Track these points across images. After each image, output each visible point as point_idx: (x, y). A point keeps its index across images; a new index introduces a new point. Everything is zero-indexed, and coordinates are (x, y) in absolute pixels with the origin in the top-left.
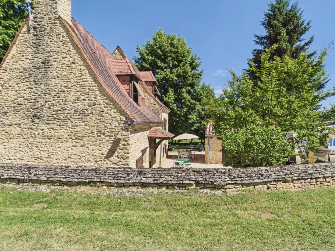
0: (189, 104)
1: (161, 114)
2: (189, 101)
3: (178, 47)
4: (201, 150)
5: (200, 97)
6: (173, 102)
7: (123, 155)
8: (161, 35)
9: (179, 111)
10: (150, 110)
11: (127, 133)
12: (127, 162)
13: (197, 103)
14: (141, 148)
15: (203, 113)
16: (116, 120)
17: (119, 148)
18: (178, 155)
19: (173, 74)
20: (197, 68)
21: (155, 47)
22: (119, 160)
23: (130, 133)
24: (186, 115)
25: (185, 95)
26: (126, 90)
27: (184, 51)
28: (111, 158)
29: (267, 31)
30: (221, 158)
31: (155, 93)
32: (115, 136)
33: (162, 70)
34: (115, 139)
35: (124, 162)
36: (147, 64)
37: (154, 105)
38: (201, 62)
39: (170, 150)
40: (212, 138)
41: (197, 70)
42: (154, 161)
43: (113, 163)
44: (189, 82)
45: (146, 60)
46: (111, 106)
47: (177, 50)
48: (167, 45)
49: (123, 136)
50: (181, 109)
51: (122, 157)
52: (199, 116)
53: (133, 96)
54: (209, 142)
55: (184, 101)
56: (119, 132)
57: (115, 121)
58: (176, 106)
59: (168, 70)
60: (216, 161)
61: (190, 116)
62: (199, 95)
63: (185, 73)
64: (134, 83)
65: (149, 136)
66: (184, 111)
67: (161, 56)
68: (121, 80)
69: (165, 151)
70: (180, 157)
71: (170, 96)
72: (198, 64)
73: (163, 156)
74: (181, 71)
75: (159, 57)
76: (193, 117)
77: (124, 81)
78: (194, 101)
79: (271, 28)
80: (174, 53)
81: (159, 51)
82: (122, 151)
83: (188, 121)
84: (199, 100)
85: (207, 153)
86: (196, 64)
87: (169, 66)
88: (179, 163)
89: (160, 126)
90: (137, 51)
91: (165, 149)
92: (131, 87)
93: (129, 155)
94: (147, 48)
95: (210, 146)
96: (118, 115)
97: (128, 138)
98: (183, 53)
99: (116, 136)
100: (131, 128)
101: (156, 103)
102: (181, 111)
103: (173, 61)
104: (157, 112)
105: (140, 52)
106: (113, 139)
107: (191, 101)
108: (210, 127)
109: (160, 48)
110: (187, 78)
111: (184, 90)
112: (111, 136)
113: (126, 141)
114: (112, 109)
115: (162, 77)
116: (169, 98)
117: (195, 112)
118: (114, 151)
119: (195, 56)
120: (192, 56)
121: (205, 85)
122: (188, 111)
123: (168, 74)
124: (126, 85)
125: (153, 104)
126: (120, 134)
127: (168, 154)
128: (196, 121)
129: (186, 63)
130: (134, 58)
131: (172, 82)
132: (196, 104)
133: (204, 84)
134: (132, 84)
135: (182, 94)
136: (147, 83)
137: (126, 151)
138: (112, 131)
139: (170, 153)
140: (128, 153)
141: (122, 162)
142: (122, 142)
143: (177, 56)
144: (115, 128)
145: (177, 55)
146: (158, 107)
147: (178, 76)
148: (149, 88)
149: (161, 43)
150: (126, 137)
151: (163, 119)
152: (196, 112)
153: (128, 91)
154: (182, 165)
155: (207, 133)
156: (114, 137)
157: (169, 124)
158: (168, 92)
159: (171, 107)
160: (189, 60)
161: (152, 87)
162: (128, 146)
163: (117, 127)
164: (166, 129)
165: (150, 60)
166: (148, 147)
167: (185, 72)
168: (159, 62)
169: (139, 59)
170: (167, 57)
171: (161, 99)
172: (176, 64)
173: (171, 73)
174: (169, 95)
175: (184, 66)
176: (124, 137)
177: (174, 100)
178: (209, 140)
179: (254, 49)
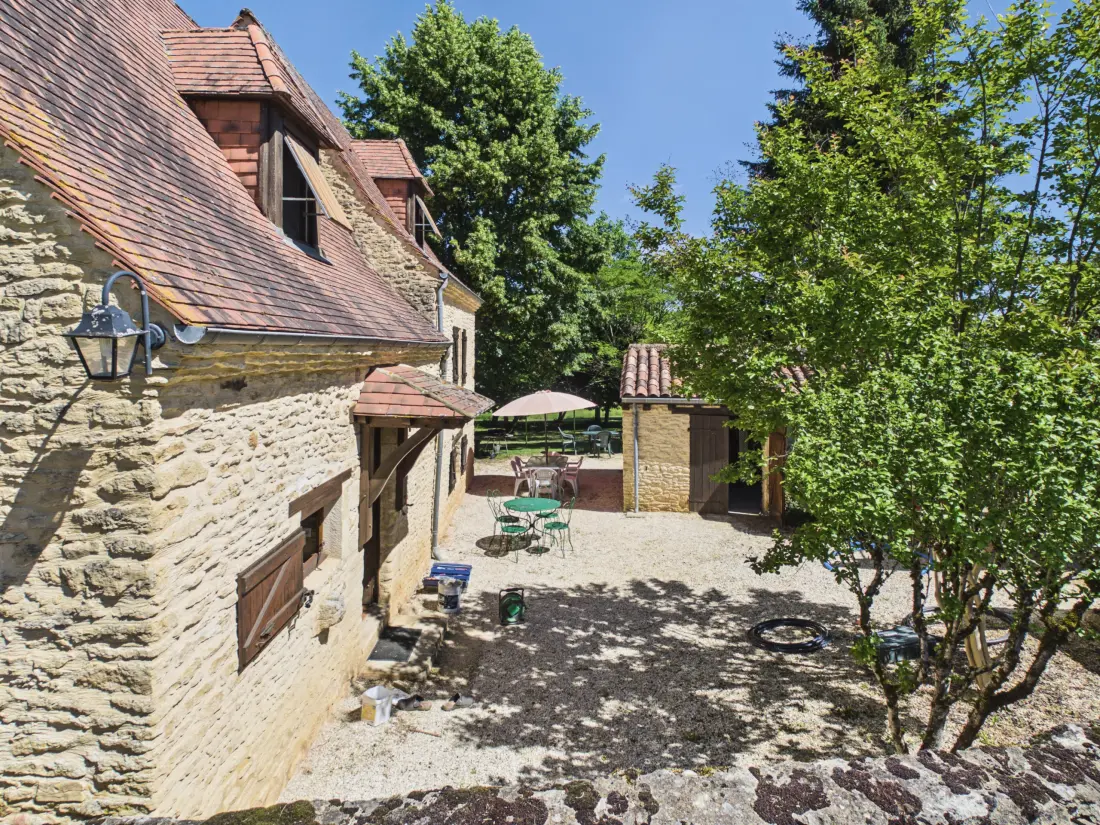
0: (553, 279)
1: (438, 308)
2: (552, 268)
3: (508, 62)
4: (601, 450)
5: (594, 256)
6: (493, 267)
7: (100, 569)
8: (446, 18)
9: (517, 303)
10: (389, 293)
11: (132, 409)
12: (129, 618)
13: (583, 277)
14: (288, 491)
15: (605, 313)
16: (50, 314)
17: (77, 520)
18: (513, 474)
19: (493, 162)
20: (581, 149)
21: (423, 62)
22: (74, 603)
23: (155, 407)
24: (542, 319)
25: (537, 242)
26: (240, 174)
27: (529, 79)
28: (14, 592)
29: (819, 28)
30: (685, 487)
31: (418, 229)
32: (39, 429)
33: (452, 146)
34: (40, 450)
35: (108, 619)
36: (392, 124)
37: (407, 268)
38: (595, 128)
39: (482, 453)
40: (647, 407)
41: (582, 155)
42: (394, 532)
43: (30, 634)
44: (554, 196)
45: (388, 109)
46: (17, 211)
47: (506, 73)
48: (467, 53)
49: (106, 426)
50: (522, 296)
51: (93, 588)
52: (591, 325)
53: (277, 208)
54: (637, 424)
55: (531, 265)
56: (74, 399)
57: (46, 321)
58: (502, 284)
59: (473, 145)
60: (666, 500)
61: (556, 327)
62: (589, 249)
63: (536, 160)
64: (285, 145)
65: (360, 409)
66: (534, 306)
67: (444, 94)
68: (216, 126)
69: (458, 463)
70: (524, 487)
71: (480, 246)
72: (585, 131)
73: (451, 487)
74: (522, 150)
75: (436, 98)
76: (568, 329)
77: (231, 128)
78: (570, 271)
79: (835, 15)
80: (495, 85)
81: (436, 75)
82: (100, 541)
83: (549, 346)
84: (592, 267)
85: (631, 465)
86: (579, 132)
87: (476, 133)
88: (517, 519)
89: (434, 361)
90: (353, 76)
91: (459, 457)
92: (265, 160)
93: (151, 566)
94: (391, 66)
95: (643, 442)
96: (68, 277)
97: (144, 442)
98: (526, 86)
99: (51, 432)
100: (157, 372)
101: (415, 262)
102: (525, 304)
103: (492, 114)
104: (419, 302)
105: (364, 77)
106: (30, 456)
107: (562, 267)
108: (638, 366)
109: (439, 64)
110: (544, 179)
111: (533, 223)
112: (13, 434)
113: (126, 465)
114: (26, 236)
115: (449, 171)
116: (474, 253)
117: (575, 310)
118: (34, 540)
119: (575, 101)
120: (565, 104)
121: (607, 222)
122: (549, 306)
123: (471, 162)
124: (242, 153)
125: (401, 266)
126: (78, 412)
127: (476, 473)
128: (581, 344)
129: (541, 123)
130: (343, 100)
131: (490, 193)
132: (578, 281)
133: (603, 218)
134: (271, 150)
135: (527, 238)
136: (386, 186)
137: (126, 538)
138: (18, 396)
139: (482, 468)
140: (142, 556)
141: (92, 619)
142: (98, 477)
143: (507, 100)
144: (40, 368)
145: (507, 95)
146: (425, 279)
147: (513, 168)
148: (395, 208)
149: (444, 46)
150: (125, 433)
151: (448, 334)
152: (580, 311)
153: (252, 180)
154: (532, 526)
155: (630, 390)
156: (37, 439)
157: (477, 356)
158: (474, 229)
159: (484, 287)
160: (550, 113)
161: (405, 201)
162: (146, 503)
163: (56, 365)
164: (464, 375)
165: (403, 107)
166: (357, 472)
167: (537, 155)
168: (435, 116)
169: (362, 107)
170: (466, 99)
171: (446, 256)
172: (502, 127)
173: (485, 157)
174: (476, 242)
175: (532, 132)
176: (111, 436)
177: (498, 262)
178: (636, 415)
179: (778, 89)
